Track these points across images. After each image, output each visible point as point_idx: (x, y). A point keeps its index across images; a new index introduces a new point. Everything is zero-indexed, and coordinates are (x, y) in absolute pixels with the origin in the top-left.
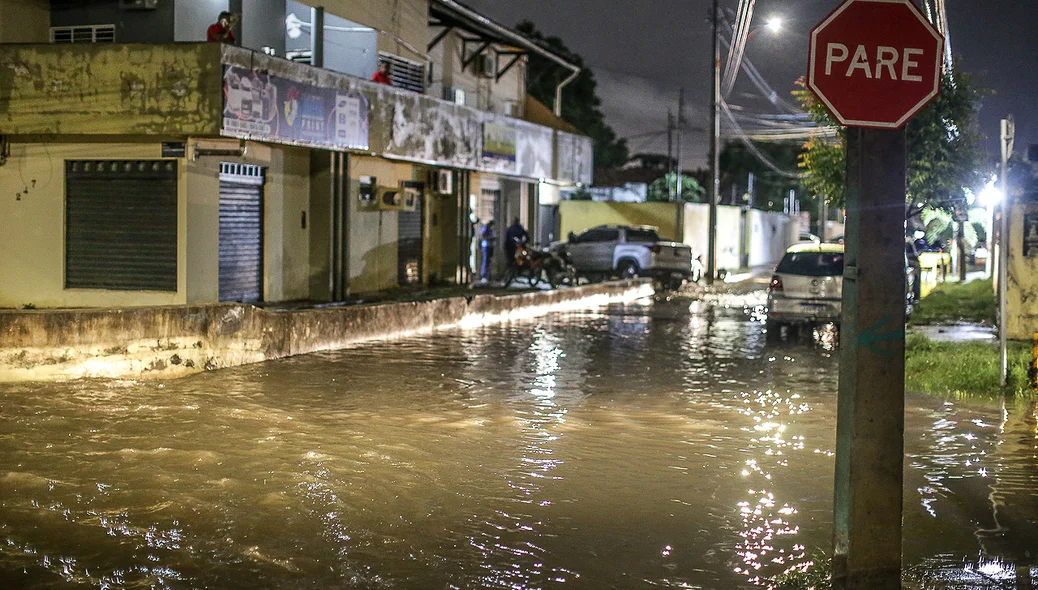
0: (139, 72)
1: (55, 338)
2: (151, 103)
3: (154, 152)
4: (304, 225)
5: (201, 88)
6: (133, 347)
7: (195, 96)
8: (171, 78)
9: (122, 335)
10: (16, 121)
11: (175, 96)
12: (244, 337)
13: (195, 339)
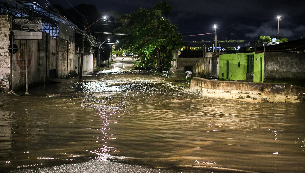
6: (233, 92)
12: (285, 94)
13: (258, 92)
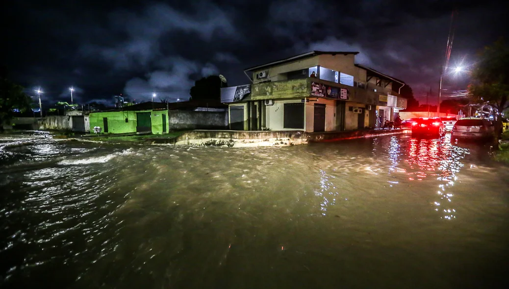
0: (295, 85)
1: (251, 137)
2: (298, 91)
3: (299, 101)
4: (335, 116)
5: (307, 87)
6: (270, 140)
7: (306, 89)
8: (301, 85)
9: (268, 137)
10: (274, 96)
11: (302, 89)
12: (302, 138)
13: (288, 138)
